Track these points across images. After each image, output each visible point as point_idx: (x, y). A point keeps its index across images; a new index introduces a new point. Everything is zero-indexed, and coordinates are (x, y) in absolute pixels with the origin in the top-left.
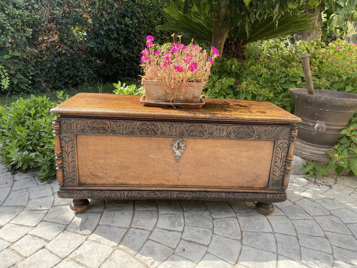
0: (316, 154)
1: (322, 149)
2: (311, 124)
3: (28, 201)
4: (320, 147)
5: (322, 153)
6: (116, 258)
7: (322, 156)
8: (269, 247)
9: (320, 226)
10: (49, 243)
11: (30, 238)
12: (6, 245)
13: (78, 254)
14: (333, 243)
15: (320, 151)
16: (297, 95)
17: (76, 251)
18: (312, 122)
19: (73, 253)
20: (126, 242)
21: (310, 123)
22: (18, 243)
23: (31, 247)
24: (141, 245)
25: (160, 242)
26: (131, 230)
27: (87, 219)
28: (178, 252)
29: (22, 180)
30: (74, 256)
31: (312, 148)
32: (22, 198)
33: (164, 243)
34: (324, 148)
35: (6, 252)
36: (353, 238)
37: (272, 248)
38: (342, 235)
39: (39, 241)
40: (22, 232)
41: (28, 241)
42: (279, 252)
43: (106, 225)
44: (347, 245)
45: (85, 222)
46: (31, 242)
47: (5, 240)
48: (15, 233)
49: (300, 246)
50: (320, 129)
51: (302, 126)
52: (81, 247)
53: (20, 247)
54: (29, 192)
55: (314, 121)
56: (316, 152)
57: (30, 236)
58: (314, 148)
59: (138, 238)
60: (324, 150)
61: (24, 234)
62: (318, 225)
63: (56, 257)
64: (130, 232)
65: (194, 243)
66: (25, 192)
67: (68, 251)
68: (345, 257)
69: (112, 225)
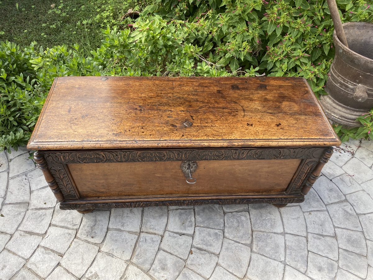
0: (346, 118)
1: (355, 113)
2: (350, 86)
3: (30, 194)
4: (353, 110)
5: (354, 117)
6: (130, 276)
7: (352, 121)
8: (277, 255)
9: (332, 220)
10: (62, 257)
11: (43, 253)
12: (21, 263)
13: (94, 272)
14: (340, 246)
15: (352, 115)
16: (343, 50)
17: (92, 269)
18: (352, 83)
19: (88, 271)
20: (138, 254)
21: (349, 84)
22: (32, 259)
23: (46, 265)
24: (153, 257)
25: (172, 252)
26: (142, 235)
27: (96, 221)
28: (189, 264)
29: (17, 159)
30: (90, 275)
31: (344, 110)
32: (22, 189)
33: (176, 254)
34: (357, 111)
35: (24, 273)
36: (362, 236)
37: (281, 256)
38: (351, 232)
39: (52, 256)
40: (33, 244)
41: (41, 256)
42: (286, 261)
43: (116, 229)
44: (354, 246)
45: (95, 225)
46: (45, 258)
47: (19, 256)
48: (27, 245)
49: (308, 251)
50: (360, 99)
51: (339, 85)
52: (95, 262)
53: (36, 265)
54: (28, 180)
55: (355, 83)
56: (347, 115)
57: (43, 249)
58: (345, 111)
59: (150, 248)
60: (358, 114)
61: (36, 247)
62: (331, 220)
63: (72, 277)
64: (142, 239)
65: (205, 250)
66: (24, 180)
67: (83, 268)
68: (350, 264)
69: (122, 229)
